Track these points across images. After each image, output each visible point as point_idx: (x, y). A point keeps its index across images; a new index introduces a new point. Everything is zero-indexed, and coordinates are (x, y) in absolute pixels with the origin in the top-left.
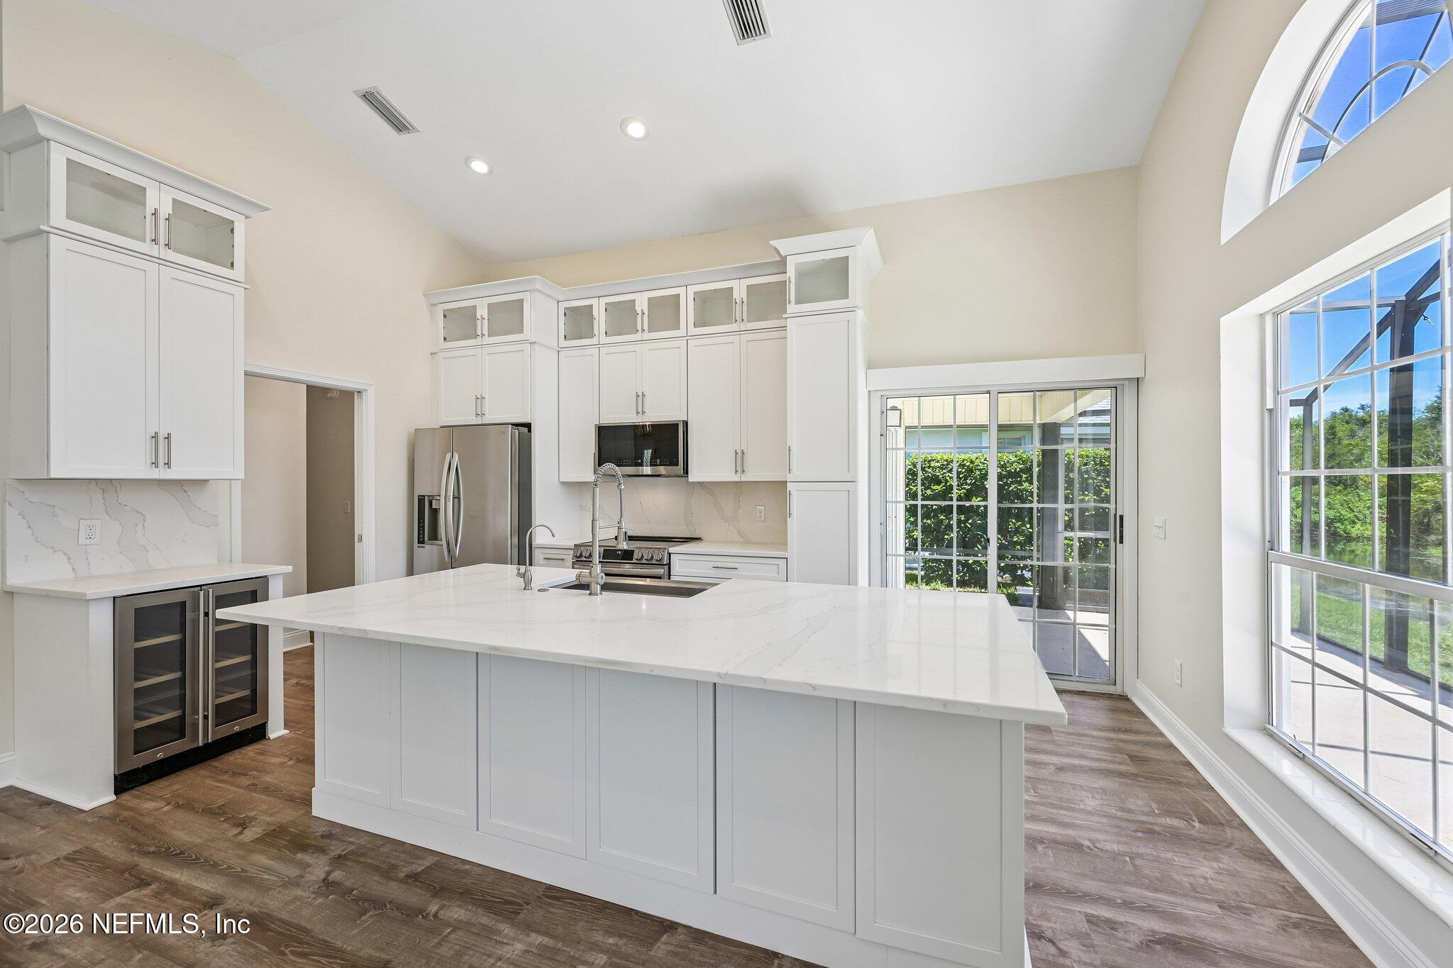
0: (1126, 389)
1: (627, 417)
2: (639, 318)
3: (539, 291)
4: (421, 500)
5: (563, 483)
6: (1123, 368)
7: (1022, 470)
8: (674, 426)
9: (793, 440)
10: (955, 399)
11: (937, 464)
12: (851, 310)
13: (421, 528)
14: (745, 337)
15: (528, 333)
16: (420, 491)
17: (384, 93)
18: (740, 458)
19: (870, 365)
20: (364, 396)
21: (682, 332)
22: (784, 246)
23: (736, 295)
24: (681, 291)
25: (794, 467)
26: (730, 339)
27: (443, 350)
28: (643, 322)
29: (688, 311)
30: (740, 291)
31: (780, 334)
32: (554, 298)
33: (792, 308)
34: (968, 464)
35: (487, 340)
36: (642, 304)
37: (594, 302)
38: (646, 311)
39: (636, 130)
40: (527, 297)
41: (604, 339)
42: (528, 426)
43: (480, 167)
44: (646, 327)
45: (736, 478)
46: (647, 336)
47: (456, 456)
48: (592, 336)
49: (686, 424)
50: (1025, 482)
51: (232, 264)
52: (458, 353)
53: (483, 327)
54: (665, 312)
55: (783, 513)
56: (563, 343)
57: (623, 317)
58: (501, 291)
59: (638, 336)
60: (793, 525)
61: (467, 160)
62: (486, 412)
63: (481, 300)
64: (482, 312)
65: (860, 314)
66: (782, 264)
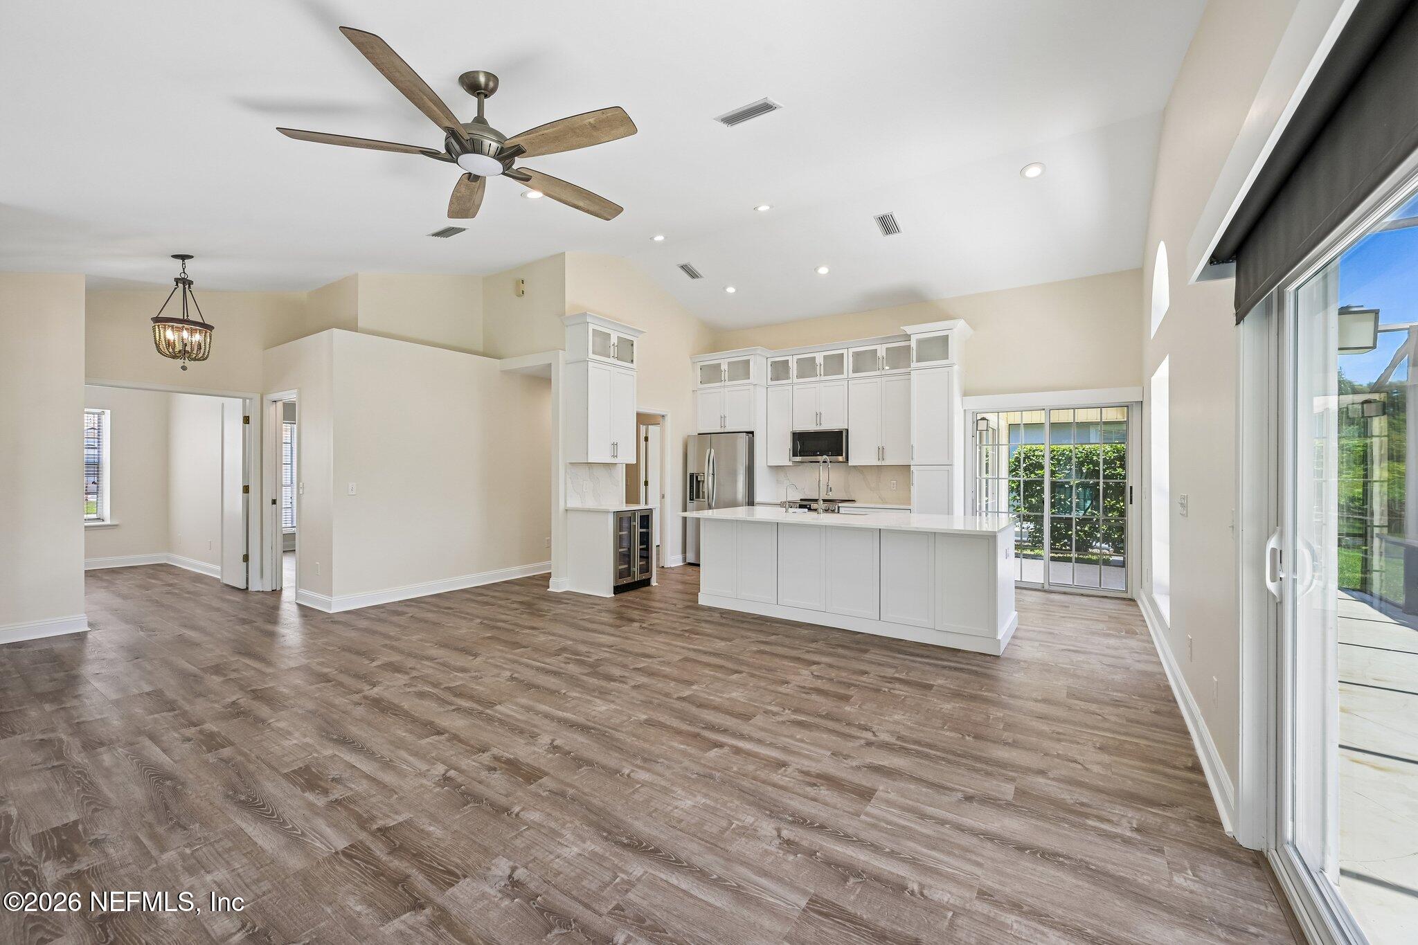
0: (1134, 408)
1: (811, 427)
2: (818, 367)
3: (760, 355)
4: (692, 475)
5: (770, 467)
6: (1131, 395)
7: (1116, 458)
8: (841, 433)
9: (914, 442)
10: (1022, 414)
11: (1040, 453)
12: (950, 366)
13: (691, 492)
14: (884, 379)
15: (752, 379)
16: (690, 471)
17: (693, 265)
18: (881, 452)
19: (966, 394)
20: (666, 419)
21: (845, 376)
22: (909, 329)
23: (879, 354)
24: (845, 352)
25: (915, 457)
26: (874, 380)
27: (700, 389)
28: (820, 370)
29: (848, 363)
30: (881, 351)
31: (907, 377)
32: (763, 356)
33: (914, 365)
34: (1067, 453)
35: (728, 383)
36: (820, 359)
37: (789, 358)
38: (822, 363)
39: (823, 271)
40: (752, 358)
41: (796, 380)
42: (752, 433)
43: (731, 290)
44: (822, 373)
45: (879, 463)
46: (823, 378)
47: (713, 450)
48: (788, 378)
49: (847, 430)
50: (1118, 467)
51: (632, 361)
52: (708, 391)
53: (725, 375)
54: (835, 364)
55: (908, 483)
56: (770, 382)
57: (807, 368)
58: (736, 355)
59: (818, 378)
60: (914, 490)
61: (724, 288)
62: (727, 424)
63: (724, 360)
64: (724, 367)
65: (956, 368)
66: (908, 337)
